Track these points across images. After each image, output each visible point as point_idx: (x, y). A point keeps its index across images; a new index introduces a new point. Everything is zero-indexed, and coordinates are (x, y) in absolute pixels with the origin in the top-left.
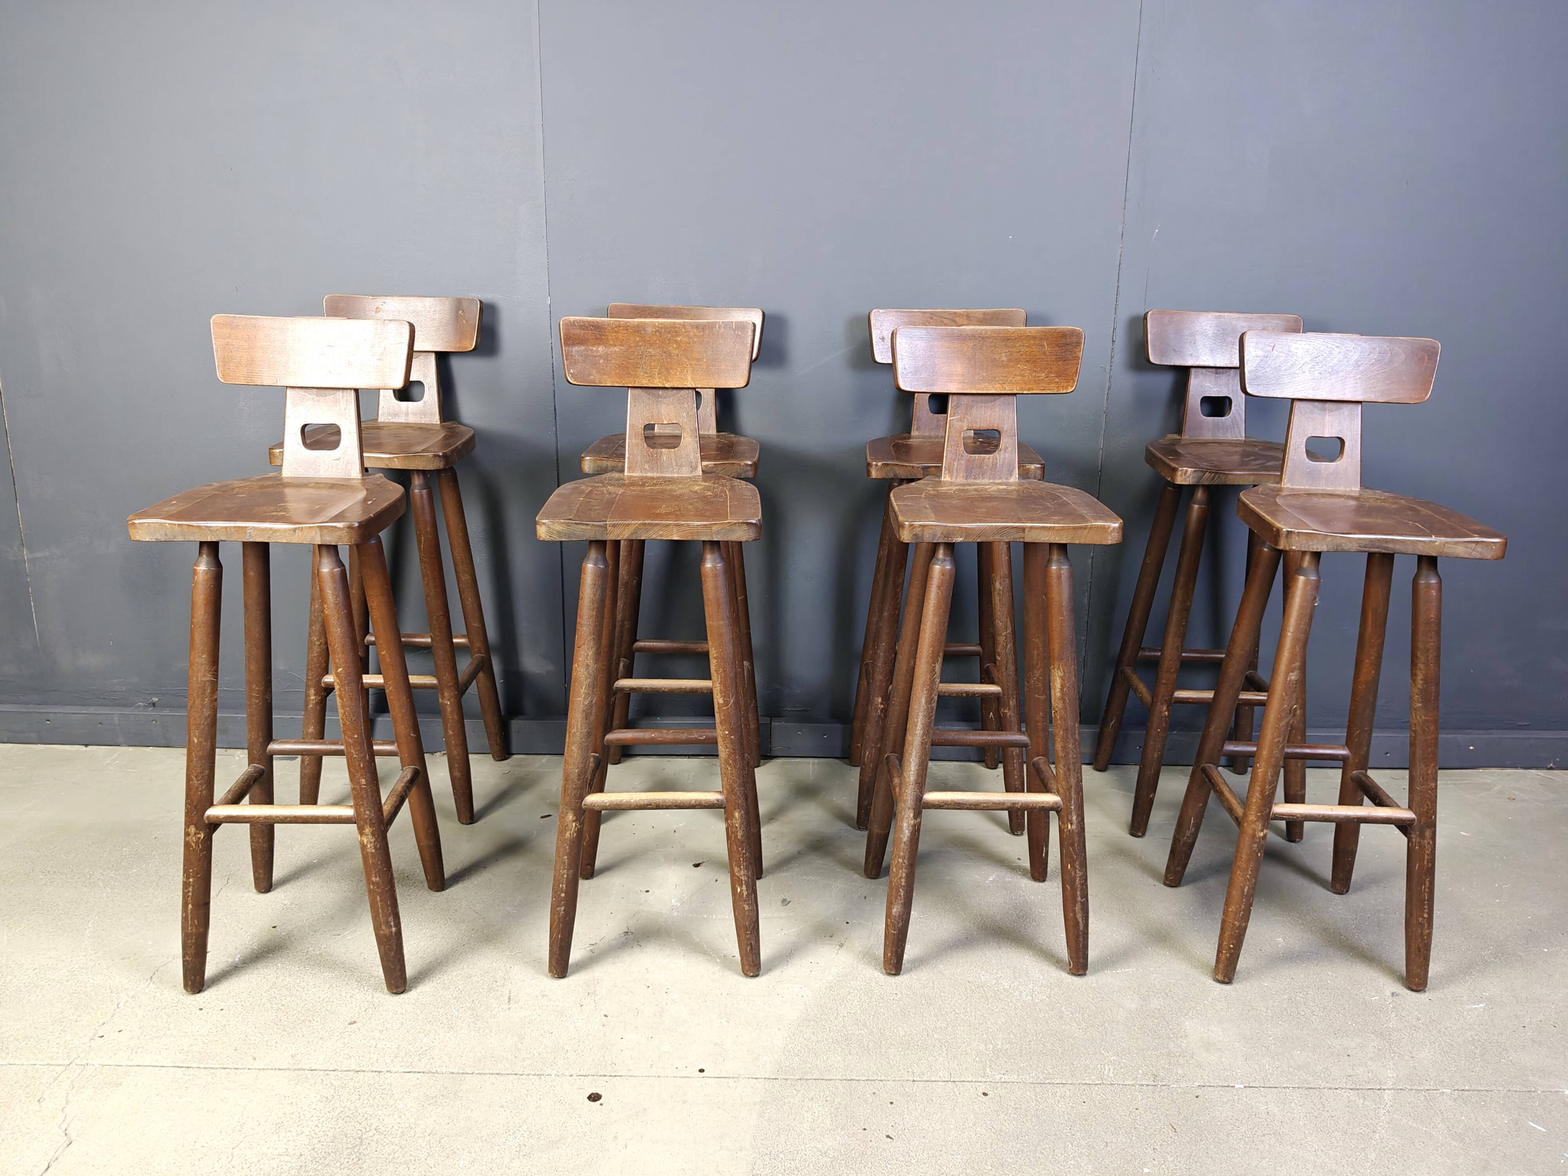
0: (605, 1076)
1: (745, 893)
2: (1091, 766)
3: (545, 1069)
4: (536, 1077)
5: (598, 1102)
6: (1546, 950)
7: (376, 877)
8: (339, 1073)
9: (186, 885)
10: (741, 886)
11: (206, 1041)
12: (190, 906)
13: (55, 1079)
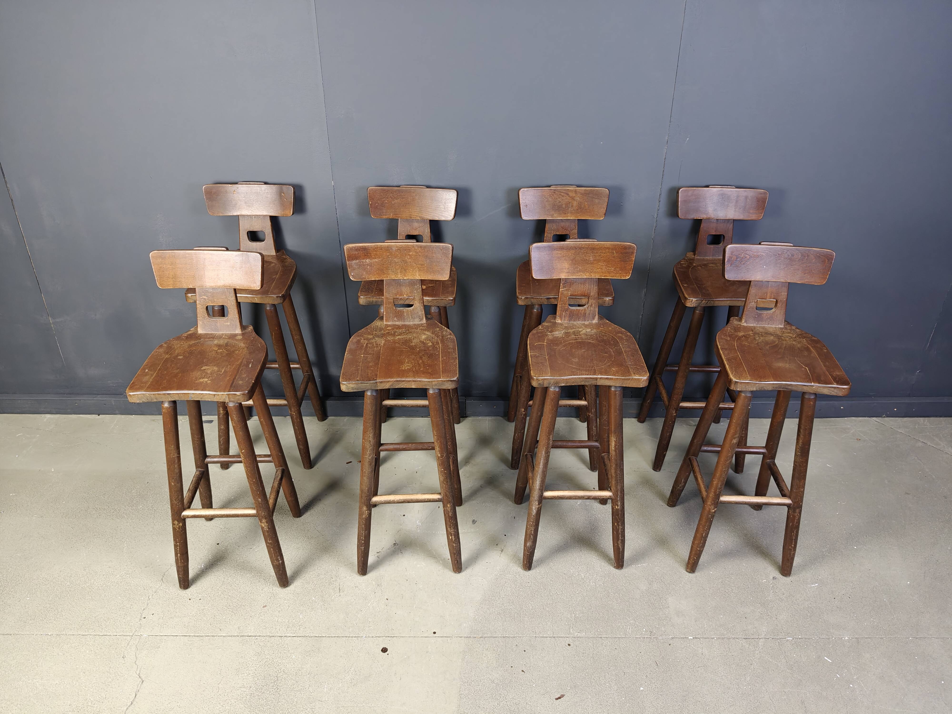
0: (389, 637)
1: (454, 539)
2: (637, 419)
3: (360, 633)
4: (356, 638)
5: (386, 653)
6: (855, 547)
7: (270, 541)
8: (262, 638)
9: (175, 546)
10: (452, 536)
11: (196, 620)
12: (179, 555)
13: (128, 644)
